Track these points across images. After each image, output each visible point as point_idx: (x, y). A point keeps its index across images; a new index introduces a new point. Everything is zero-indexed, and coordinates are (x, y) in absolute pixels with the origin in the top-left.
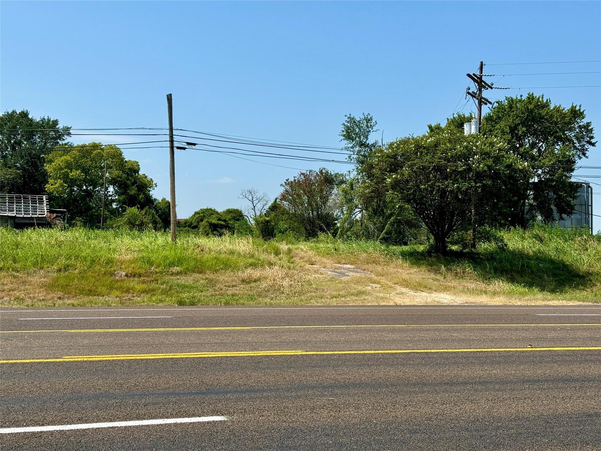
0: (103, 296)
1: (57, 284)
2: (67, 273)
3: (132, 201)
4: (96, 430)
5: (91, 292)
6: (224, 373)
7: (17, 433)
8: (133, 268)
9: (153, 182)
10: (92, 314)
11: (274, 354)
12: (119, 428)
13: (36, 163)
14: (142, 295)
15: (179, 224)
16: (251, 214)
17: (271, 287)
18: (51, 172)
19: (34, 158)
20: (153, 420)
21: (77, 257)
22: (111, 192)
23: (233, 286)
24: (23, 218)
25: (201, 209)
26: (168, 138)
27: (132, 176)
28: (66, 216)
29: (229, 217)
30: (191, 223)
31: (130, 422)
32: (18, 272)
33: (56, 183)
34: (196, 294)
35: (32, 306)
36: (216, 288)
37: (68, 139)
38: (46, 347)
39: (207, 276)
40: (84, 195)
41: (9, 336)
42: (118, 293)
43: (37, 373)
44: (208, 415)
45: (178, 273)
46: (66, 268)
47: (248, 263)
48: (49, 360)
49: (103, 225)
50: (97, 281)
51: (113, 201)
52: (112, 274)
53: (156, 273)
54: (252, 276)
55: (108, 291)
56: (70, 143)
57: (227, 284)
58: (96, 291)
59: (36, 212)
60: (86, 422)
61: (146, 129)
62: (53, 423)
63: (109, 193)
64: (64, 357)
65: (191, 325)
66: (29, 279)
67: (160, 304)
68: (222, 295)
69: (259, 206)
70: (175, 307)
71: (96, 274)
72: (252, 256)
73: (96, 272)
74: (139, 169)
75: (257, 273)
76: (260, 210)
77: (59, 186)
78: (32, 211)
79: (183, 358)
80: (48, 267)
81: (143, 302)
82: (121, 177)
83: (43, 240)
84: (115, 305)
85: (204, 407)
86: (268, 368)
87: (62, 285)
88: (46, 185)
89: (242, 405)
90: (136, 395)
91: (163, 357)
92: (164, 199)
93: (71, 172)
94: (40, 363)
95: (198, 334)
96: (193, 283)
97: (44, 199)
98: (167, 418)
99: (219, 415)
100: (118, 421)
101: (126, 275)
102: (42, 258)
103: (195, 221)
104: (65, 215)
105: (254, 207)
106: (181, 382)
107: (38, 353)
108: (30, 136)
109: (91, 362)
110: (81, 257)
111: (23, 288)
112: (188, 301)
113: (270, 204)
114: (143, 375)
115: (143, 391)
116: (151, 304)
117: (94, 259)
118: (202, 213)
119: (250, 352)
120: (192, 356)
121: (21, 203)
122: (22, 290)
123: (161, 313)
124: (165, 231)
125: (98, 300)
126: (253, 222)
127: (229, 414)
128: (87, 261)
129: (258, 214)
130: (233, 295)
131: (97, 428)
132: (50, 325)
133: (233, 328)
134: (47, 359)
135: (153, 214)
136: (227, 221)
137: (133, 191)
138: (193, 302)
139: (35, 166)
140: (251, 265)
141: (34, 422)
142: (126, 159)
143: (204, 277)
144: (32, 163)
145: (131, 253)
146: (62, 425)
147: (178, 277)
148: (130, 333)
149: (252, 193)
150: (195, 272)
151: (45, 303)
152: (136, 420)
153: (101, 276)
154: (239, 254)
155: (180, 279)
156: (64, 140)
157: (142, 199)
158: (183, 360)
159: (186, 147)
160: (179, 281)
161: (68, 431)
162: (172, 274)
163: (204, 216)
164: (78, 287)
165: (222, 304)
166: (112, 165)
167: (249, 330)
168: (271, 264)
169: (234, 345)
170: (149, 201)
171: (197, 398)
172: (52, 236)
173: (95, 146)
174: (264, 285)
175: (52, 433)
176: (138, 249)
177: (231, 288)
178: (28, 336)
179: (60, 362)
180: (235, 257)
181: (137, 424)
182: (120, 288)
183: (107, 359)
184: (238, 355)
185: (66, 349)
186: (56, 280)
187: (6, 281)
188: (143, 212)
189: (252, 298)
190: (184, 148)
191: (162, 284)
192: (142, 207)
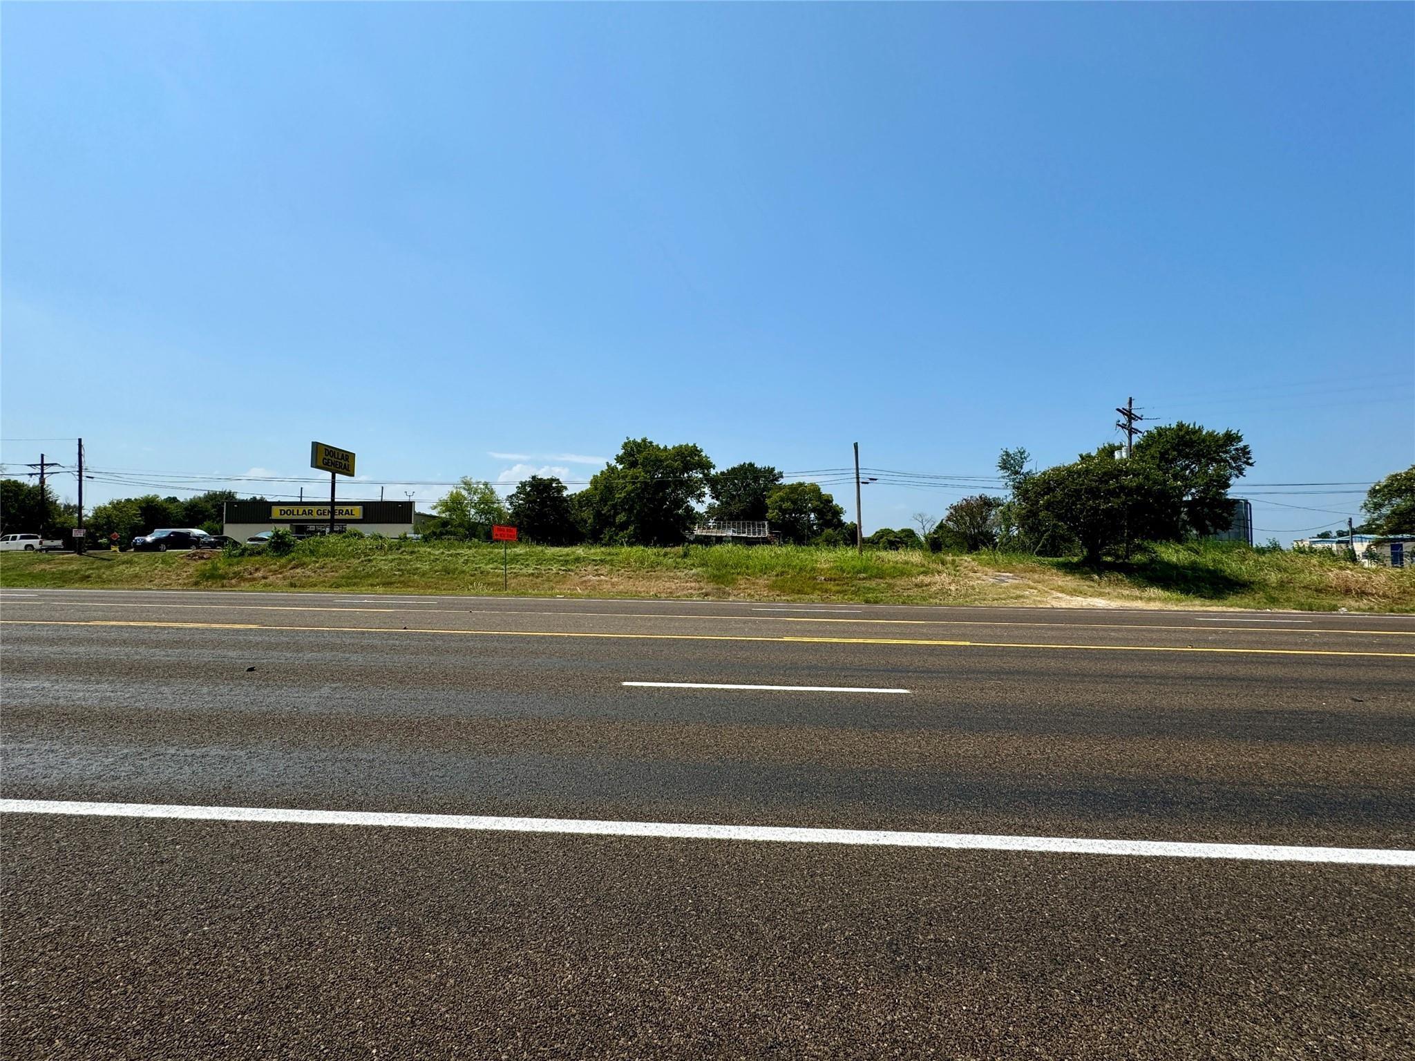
0: (809, 595)
1: (776, 585)
2: (782, 577)
3: (828, 524)
4: (810, 692)
5: (799, 592)
6: (905, 656)
7: (756, 689)
8: (830, 574)
9: (843, 509)
10: (801, 608)
11: (946, 644)
13: (760, 498)
14: (837, 595)
15: (863, 540)
16: (922, 532)
17: (940, 590)
18: (770, 504)
19: (759, 496)
21: (789, 566)
22: (812, 518)
23: (908, 589)
24: (752, 538)
25: (880, 530)
26: (855, 476)
27: (827, 505)
29: (903, 535)
30: (873, 540)
32: (749, 576)
33: (774, 512)
34: (878, 595)
35: (759, 600)
36: (895, 591)
37: (783, 481)
38: (771, 629)
39: (887, 581)
40: (793, 521)
41: (746, 621)
42: (819, 593)
44: (894, 688)
45: (864, 579)
46: (782, 573)
47: (920, 571)
49: (807, 542)
50: (804, 583)
51: (813, 524)
52: (815, 578)
53: (847, 578)
54: (923, 582)
55: (812, 591)
56: (782, 484)
57: (903, 587)
58: (804, 591)
59: (761, 533)
60: (803, 685)
64: (784, 638)
65: (876, 618)
66: (757, 581)
67: (851, 602)
68: (899, 596)
69: (928, 526)
70: (863, 605)
72: (923, 566)
73: (803, 577)
74: (833, 500)
75: (927, 580)
76: (929, 529)
77: (775, 514)
78: (758, 533)
79: (872, 643)
80: (770, 573)
81: (838, 600)
82: (819, 507)
83: (765, 553)
84: (817, 601)
85: (891, 681)
86: (942, 654)
87: (780, 586)
88: (767, 514)
89: (921, 682)
90: (838, 668)
91: (857, 641)
92: (852, 523)
93: (784, 504)
95: (882, 625)
96: (876, 586)
97: (766, 524)
98: (863, 688)
99: (903, 689)
101: (825, 580)
102: (765, 566)
103: (876, 539)
104: (780, 535)
105: (924, 527)
106: (871, 662)
107: (766, 633)
108: (756, 479)
109: (803, 642)
110: (792, 566)
111: (753, 587)
112: (872, 600)
113: (937, 524)
114: (842, 654)
115: (843, 666)
116: (844, 601)
117: (802, 567)
118: (881, 532)
120: (879, 642)
121: (751, 527)
122: (752, 589)
123: (853, 608)
124: (853, 547)
125: (804, 597)
126: (923, 539)
127: (911, 688)
128: (796, 569)
129: (927, 532)
130: (908, 596)
132: (773, 614)
133: (910, 622)
134: (773, 638)
135: (844, 533)
136: (902, 539)
137: (829, 517)
138: (876, 601)
139: (759, 501)
140: (922, 573)
141: (766, 683)
142: (823, 493)
143: (884, 582)
144: (757, 499)
145: (828, 563)
147: (864, 582)
148: (830, 622)
150: (877, 578)
151: (768, 599)
153: (806, 580)
154: (912, 564)
155: (866, 583)
156: (779, 481)
157: (835, 522)
158: (872, 645)
159: (869, 482)
160: (865, 585)
162: (860, 579)
163: (883, 535)
164: (790, 588)
165: (900, 603)
166: (812, 498)
167: (924, 624)
168: (939, 572)
169: (912, 635)
170: (841, 524)
171: (885, 674)
172: (772, 551)
173: (801, 484)
174: (934, 589)
176: (834, 560)
177: (906, 591)
178: (759, 622)
179: (781, 641)
180: (909, 566)
182: (821, 589)
183: (815, 640)
185: (785, 632)
186: (775, 582)
187: (742, 582)
188: (837, 532)
189: (924, 599)
190: (867, 483)
191: (852, 586)
192: (836, 529)
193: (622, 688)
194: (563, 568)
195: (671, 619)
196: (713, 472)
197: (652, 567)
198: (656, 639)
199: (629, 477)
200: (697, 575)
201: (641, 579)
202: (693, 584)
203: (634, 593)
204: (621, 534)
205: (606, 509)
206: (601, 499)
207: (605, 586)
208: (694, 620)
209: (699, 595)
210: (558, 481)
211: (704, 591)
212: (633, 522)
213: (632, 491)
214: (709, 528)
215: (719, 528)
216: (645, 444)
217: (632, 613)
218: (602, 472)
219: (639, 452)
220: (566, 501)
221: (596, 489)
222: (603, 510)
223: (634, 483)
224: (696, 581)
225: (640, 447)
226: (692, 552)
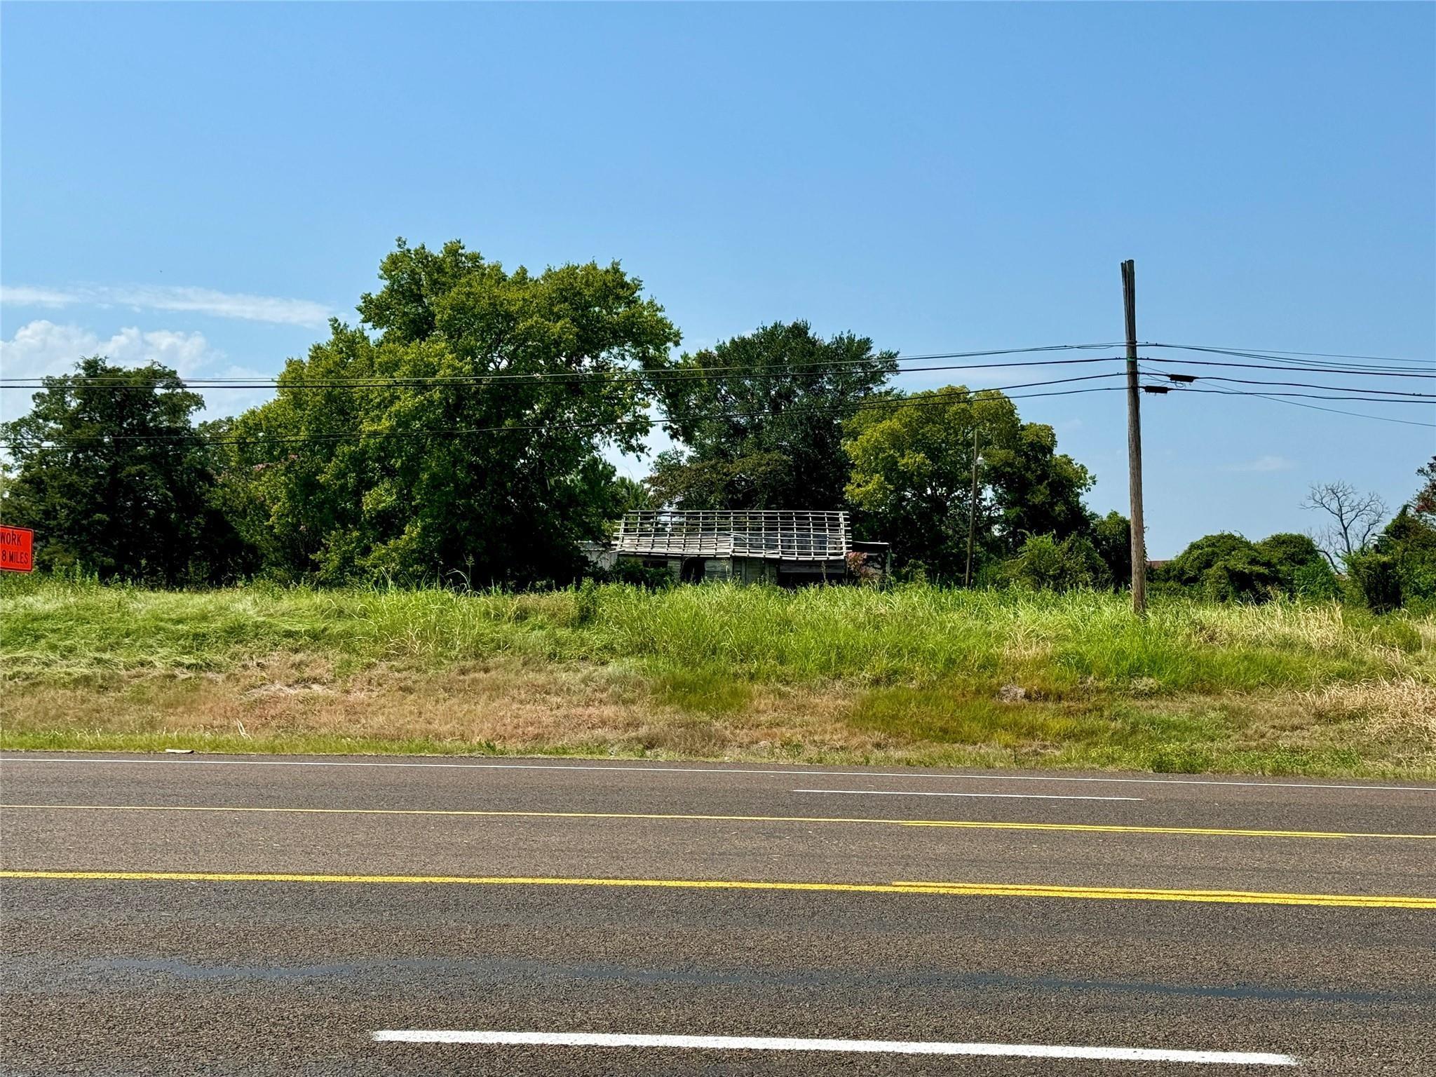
0: (976, 744)
1: (871, 713)
2: (892, 688)
3: (1038, 520)
4: (975, 1061)
5: (946, 734)
6: (1282, 945)
7: (802, 1051)
8: (1044, 679)
9: (1086, 473)
10: (953, 786)
11: (1413, 906)
12: (1031, 1060)
13: (823, 439)
14: (1065, 744)
15: (1151, 573)
16: (1338, 546)
17: (1395, 732)
18: (857, 457)
19: (820, 428)
20: (1109, 1049)
21: (914, 651)
22: (989, 500)
23: (1294, 728)
24: (797, 563)
25: (1206, 537)
26: (1123, 367)
27: (1036, 459)
28: (889, 558)
29: (1278, 554)
30: (1182, 572)
31: (1054, 1047)
32: (788, 683)
33: (867, 482)
34: (1198, 746)
35: (818, 762)
36: (1250, 732)
37: (893, 383)
38: (854, 856)
39: (1225, 701)
40: (927, 508)
41: (775, 829)
42: (1008, 737)
43: (839, 917)
44: (1245, 1047)
45: (1151, 694)
46: (891, 677)
47: (1332, 672)
48: (862, 888)
49: (970, 577)
50: (960, 706)
51: (992, 521)
52: (994, 693)
53: (1099, 691)
54: (1342, 704)
55: (986, 732)
56: (895, 392)
57: (1277, 722)
58: (960, 733)
59: (825, 548)
60: (952, 1038)
61: (1072, 347)
62: (877, 1035)
63: (984, 503)
64: (893, 883)
65: (1191, 820)
66: (812, 700)
67: (1110, 768)
68: (1265, 750)
69: (1357, 527)
70: (1147, 776)
71: (958, 692)
72: (1344, 654)
73: (958, 687)
74: (1054, 442)
75: (1355, 697)
76: (1361, 536)
77: (874, 490)
78: (815, 548)
79: (1176, 902)
80: (852, 674)
81: (1069, 760)
82: (1011, 465)
83: (838, 612)
84: (1002, 765)
85: (1235, 1026)
86: (1399, 941)
87: (884, 715)
88: (845, 485)
89: (1331, 1031)
90: (1066, 983)
91: (1126, 896)
92: (1114, 515)
93: (903, 456)
94: (843, 892)
95: (1210, 843)
96: (1190, 719)
97: (841, 520)
98: (1144, 1046)
99: (1273, 1051)
100: (1025, 1043)
101: (1027, 696)
102: (838, 654)
103: (1191, 566)
104: (886, 555)
105: (1345, 529)
106: (1173, 962)
107: (837, 869)
108: (810, 377)
109: (955, 897)
110: (924, 652)
111: (798, 720)
112: (1177, 761)
113: (1388, 520)
114: (1079, 937)
115: (1081, 975)
116: (1087, 766)
117: (953, 657)
118: (1209, 546)
119: (1347, 898)
120: (1197, 899)
121: (793, 529)
122: (797, 725)
123: (1115, 789)
124: (1116, 591)
125: (962, 752)
126: (1342, 567)
127: (1300, 1049)
128: (936, 662)
129: (1356, 546)
130: (1294, 751)
131: (977, 1056)
132: (861, 806)
133: (1298, 834)
134: (859, 884)
135: (1089, 549)
136: (1274, 566)
137: (1039, 496)
138: (1191, 766)
139: (819, 444)
140: (1340, 675)
141: (835, 1029)
142: (1024, 422)
143: (1217, 704)
144: (814, 440)
145: (1038, 642)
146: (898, 1040)
147: (1153, 702)
148: (1042, 833)
149: (1340, 495)
150: (1194, 691)
151: (847, 756)
152: (1067, 1045)
153: (968, 697)
154: (1308, 648)
155: (1157, 707)
156: (883, 383)
157: (1059, 514)
158: (1174, 908)
159: (1169, 385)
160: (1155, 712)
161: (913, 1055)
162: (1139, 695)
163: (1214, 553)
164: (918, 722)
165: (1267, 773)
166: (990, 437)
167: (1343, 840)
168: (1392, 674)
169: (1306, 878)
170: (1077, 520)
171: (1216, 1003)
172: (859, 604)
173: (954, 395)
174: (1375, 727)
175: (877, 1057)
176: (1054, 634)
177: (1287, 733)
178: (815, 831)
179: (886, 893)
180: (1298, 654)
181: (1071, 1056)
182: (1014, 727)
183: (993, 892)
184: (1316, 903)
185: (898, 864)
186: (869, 704)
187: (763, 702)
188: (1065, 545)
189: (1346, 759)
190: (1164, 390)
191: (1113, 719)
192: (1061, 537)
193: (373, 1049)
194: (187, 660)
195: (535, 825)
196: (674, 354)
197: (477, 655)
198: (488, 889)
199: (405, 368)
200: (622, 680)
201: (442, 694)
202: (609, 711)
203: (419, 741)
204: (379, 550)
205: (331, 468)
206: (315, 439)
207: (325, 717)
208: (612, 826)
209: (628, 746)
210: (171, 378)
211: (643, 731)
212: (416, 510)
213: (417, 413)
214: (660, 531)
215: (692, 531)
216: (457, 264)
217: (411, 803)
218: (318, 348)
219: (438, 287)
220: (200, 443)
221: (298, 403)
222: (320, 471)
223: (422, 387)
224: (618, 700)
225: (440, 270)
226: (605, 609)
